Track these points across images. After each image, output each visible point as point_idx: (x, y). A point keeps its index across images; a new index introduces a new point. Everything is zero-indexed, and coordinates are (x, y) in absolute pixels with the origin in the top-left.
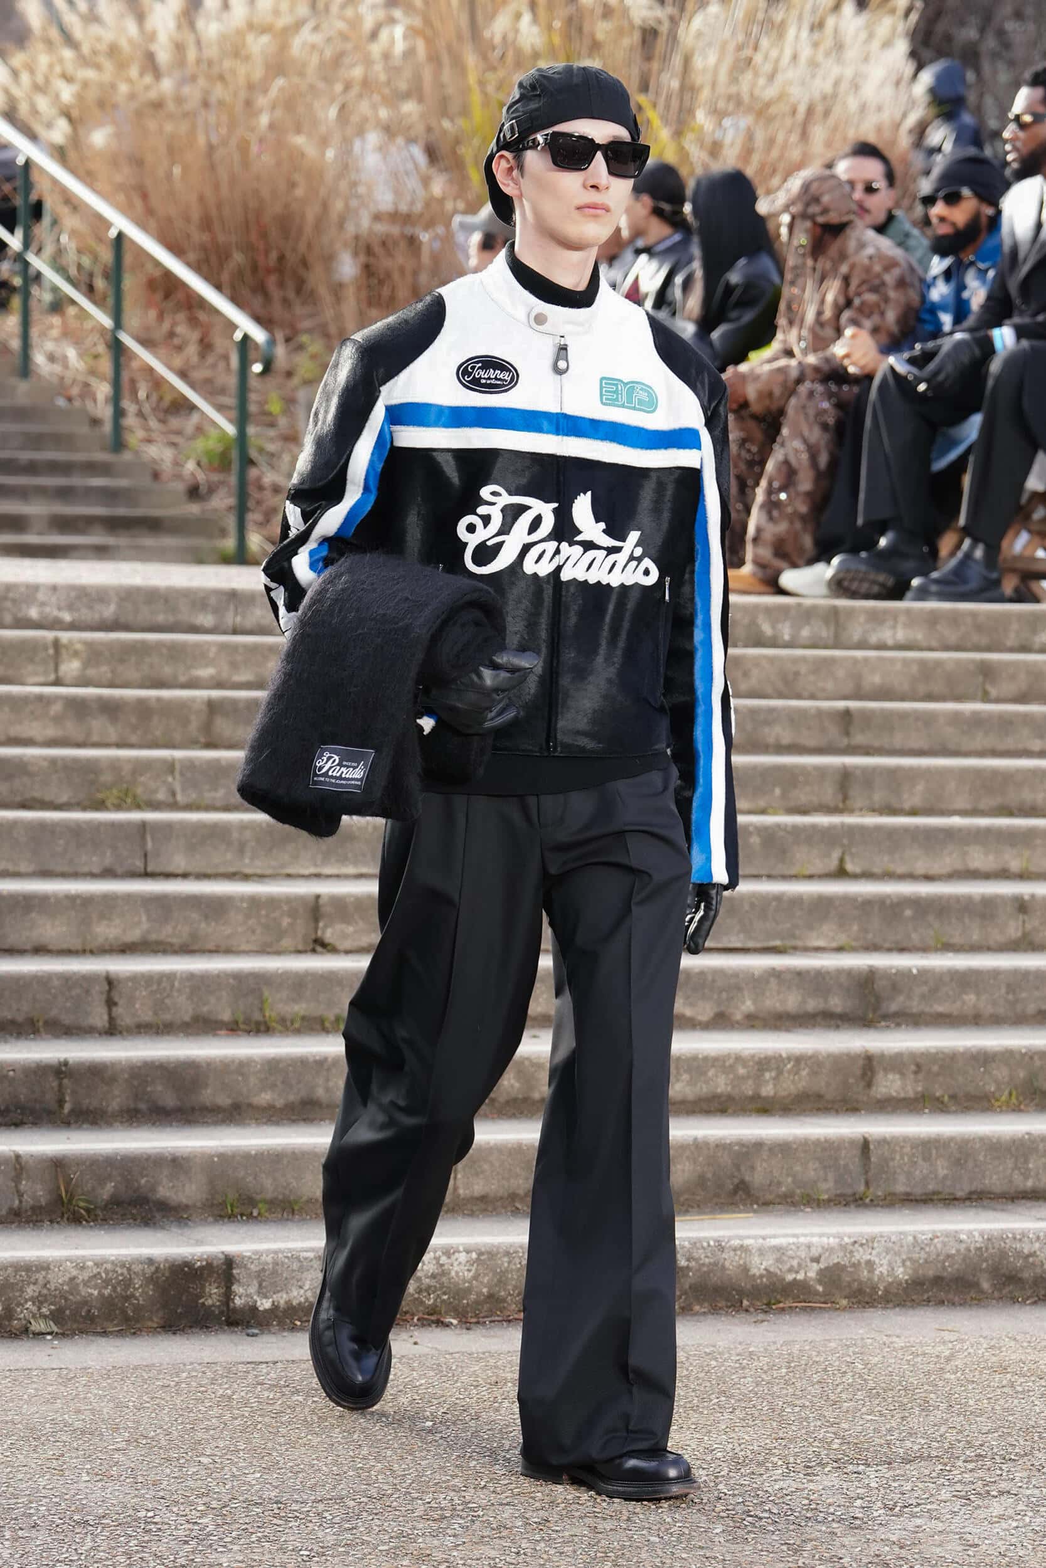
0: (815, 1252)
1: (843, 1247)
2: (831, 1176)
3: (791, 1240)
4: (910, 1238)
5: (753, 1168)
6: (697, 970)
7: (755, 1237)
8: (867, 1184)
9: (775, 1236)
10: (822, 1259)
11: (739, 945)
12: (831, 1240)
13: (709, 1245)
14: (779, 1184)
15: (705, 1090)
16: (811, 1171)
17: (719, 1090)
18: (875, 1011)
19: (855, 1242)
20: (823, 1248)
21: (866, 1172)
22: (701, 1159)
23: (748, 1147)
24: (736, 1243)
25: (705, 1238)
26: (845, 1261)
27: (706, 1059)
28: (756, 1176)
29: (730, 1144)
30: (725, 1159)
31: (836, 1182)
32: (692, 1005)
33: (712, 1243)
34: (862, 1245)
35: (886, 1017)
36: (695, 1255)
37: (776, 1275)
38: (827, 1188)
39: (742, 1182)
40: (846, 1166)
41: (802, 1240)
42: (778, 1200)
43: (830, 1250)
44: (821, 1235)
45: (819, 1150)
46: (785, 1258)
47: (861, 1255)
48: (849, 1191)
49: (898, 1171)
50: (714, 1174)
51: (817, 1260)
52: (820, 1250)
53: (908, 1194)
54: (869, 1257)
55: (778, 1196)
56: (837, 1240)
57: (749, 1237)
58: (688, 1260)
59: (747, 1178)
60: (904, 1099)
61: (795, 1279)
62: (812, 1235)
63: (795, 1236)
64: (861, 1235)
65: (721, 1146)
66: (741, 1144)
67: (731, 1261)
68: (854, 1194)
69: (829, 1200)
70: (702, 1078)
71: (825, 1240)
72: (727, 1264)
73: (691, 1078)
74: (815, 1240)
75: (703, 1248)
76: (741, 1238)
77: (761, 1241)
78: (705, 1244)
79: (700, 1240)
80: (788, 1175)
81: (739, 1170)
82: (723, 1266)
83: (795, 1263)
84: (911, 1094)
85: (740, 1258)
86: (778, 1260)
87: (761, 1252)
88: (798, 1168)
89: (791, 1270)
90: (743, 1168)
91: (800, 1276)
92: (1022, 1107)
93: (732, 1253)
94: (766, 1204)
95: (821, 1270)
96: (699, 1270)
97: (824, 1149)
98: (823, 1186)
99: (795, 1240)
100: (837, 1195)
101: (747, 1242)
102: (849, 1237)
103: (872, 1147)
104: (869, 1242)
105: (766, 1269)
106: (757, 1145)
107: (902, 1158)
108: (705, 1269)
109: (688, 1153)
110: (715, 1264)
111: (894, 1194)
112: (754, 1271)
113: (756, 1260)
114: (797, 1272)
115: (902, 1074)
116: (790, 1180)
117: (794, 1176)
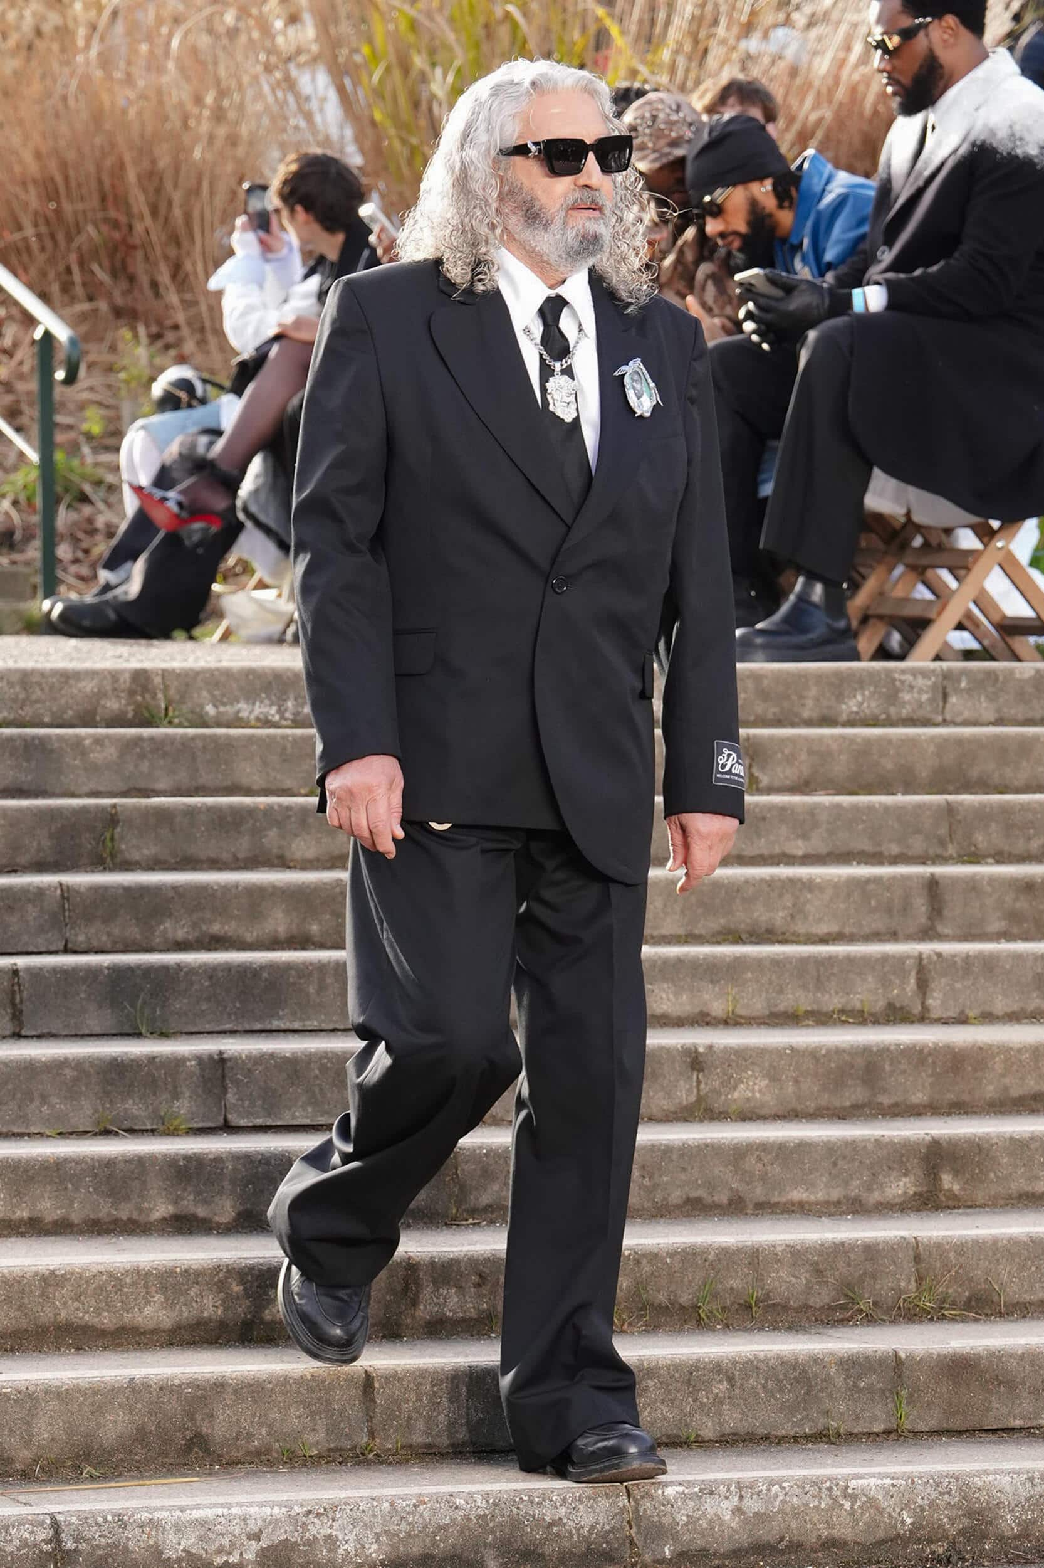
0: (253, 1527)
1: (292, 1519)
2: (321, 1425)
3: (220, 1511)
4: (386, 1505)
5: (211, 1416)
6: (211, 1157)
7: (169, 1509)
8: (372, 1434)
9: (198, 1507)
10: (264, 1535)
11: (307, 1121)
12: (276, 1510)
13: (105, 1521)
14: (249, 1436)
15: (186, 1315)
16: (294, 1419)
17: (206, 1314)
18: (459, 1203)
19: (310, 1512)
20: (264, 1521)
21: (370, 1419)
22: (139, 1406)
23: (205, 1389)
24: (144, 1516)
25: (100, 1512)
26: (296, 1538)
27: (186, 1272)
28: (217, 1427)
29: (180, 1386)
30: (173, 1406)
31: (328, 1433)
32: (206, 1202)
33: (109, 1518)
34: (318, 1515)
35: (473, 1212)
36: (87, 1534)
37: (200, 1558)
38: (316, 1439)
39: (198, 1434)
40: (342, 1411)
41: (235, 1511)
42: (248, 1459)
43: (275, 1523)
44: (261, 1505)
45: (303, 1390)
46: (211, 1535)
47: (318, 1529)
48: (348, 1444)
49: (415, 1416)
50: (158, 1426)
51: (257, 1537)
52: (260, 1523)
53: (429, 1446)
54: (329, 1531)
55: (248, 1453)
56: (284, 1510)
57: (162, 1509)
58: (76, 1541)
59: (204, 1430)
60: (464, 1320)
61: (226, 1561)
62: (251, 1504)
63: (222, 1506)
64: (318, 1502)
65: (166, 1388)
66: (194, 1384)
67: (136, 1541)
68: (353, 1448)
69: (320, 1456)
70: (182, 1299)
71: (268, 1510)
72: (131, 1545)
73: (167, 1300)
74: (253, 1510)
75: (97, 1524)
76: (148, 1509)
77: (178, 1513)
78: (100, 1520)
79: (92, 1513)
80: (261, 1425)
81: (192, 1419)
82: (126, 1547)
83: (226, 1541)
84: (473, 1313)
85: (149, 1536)
86: (201, 1539)
87: (178, 1528)
88: (274, 1415)
89: (220, 1551)
90: (198, 1418)
91: (234, 1559)
92: (625, 1327)
93: (138, 1531)
94: (234, 1463)
95: (262, 1549)
96: (91, 1554)
97: (310, 1389)
98: (311, 1438)
99: (226, 1511)
100: (330, 1450)
101: (157, 1515)
102: (302, 1506)
103: (377, 1385)
104: (330, 1511)
105: (184, 1550)
106: (219, 1386)
107: (419, 1399)
108: (101, 1552)
109: (121, 1399)
110: (115, 1546)
111: (411, 1446)
112: (168, 1553)
113: (172, 1538)
114: (230, 1554)
115: (460, 1288)
116: (264, 1431)
117: (270, 1426)
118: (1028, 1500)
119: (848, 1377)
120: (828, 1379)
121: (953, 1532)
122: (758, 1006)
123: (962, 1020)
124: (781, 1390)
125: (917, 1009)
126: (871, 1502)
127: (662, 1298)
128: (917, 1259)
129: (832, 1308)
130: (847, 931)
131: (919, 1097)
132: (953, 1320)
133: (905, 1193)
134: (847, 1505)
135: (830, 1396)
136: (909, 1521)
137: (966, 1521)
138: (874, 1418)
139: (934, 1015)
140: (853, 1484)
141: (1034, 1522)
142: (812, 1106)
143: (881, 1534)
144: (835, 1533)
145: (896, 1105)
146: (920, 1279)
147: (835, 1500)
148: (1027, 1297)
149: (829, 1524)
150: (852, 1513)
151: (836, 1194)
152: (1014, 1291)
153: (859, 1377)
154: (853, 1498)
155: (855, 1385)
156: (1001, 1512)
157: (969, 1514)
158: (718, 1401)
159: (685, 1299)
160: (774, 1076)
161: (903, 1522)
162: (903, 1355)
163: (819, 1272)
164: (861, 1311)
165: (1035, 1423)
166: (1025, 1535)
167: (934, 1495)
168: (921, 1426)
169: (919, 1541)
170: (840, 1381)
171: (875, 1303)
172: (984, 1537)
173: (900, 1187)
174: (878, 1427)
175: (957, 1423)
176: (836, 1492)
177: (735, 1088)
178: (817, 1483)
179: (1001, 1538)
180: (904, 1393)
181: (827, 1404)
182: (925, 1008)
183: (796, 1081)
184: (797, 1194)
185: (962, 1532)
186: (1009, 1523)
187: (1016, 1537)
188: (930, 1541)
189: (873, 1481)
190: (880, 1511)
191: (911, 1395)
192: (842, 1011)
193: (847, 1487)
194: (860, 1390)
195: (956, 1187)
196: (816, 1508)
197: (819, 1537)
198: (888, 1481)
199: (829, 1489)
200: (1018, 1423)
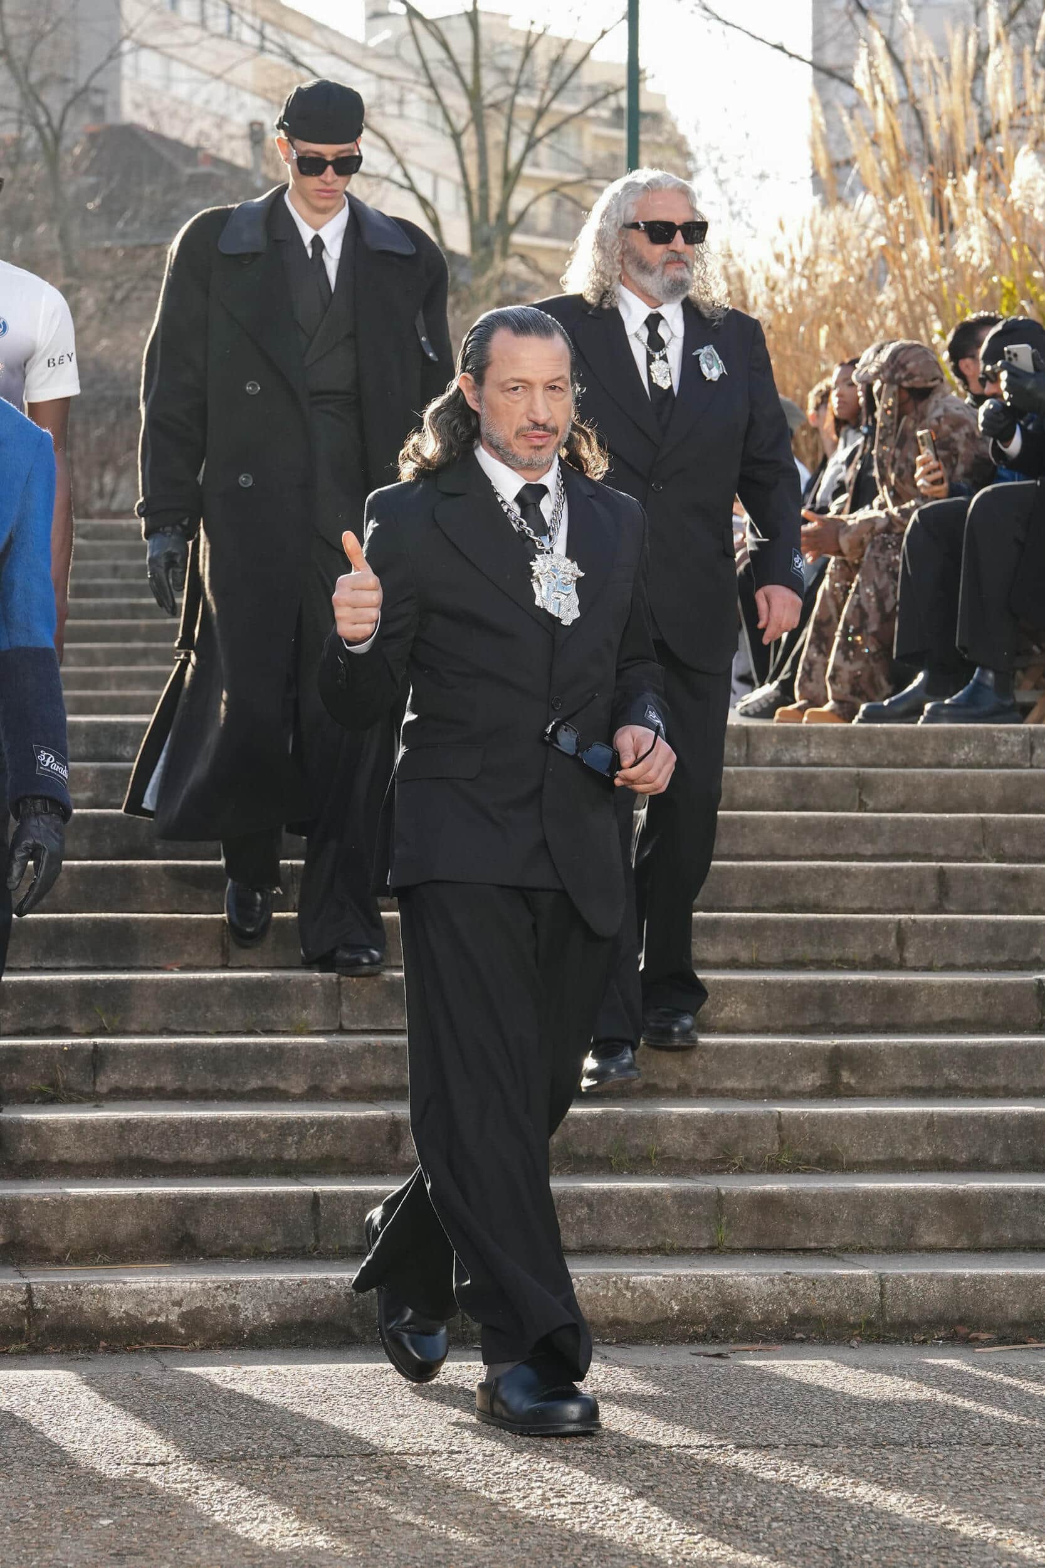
0: (176, 1297)
1: (206, 1292)
2: (279, 1230)
3: (153, 1285)
4: (277, 1285)
5: (198, 1222)
7: (115, 1282)
8: (317, 1238)
9: (136, 1282)
10: (184, 1303)
12: (194, 1285)
13: (67, 1289)
14: (226, 1237)
16: (260, 1225)
19: (219, 1287)
20: (184, 1292)
21: (316, 1227)
22: (143, 1213)
23: (193, 1202)
24: (96, 1286)
25: (64, 1282)
26: (208, 1305)
28: (198, 1229)
29: (172, 1199)
30: (169, 1214)
31: (285, 1236)
33: (70, 1287)
34: (225, 1290)
36: (52, 1298)
37: (136, 1318)
38: (276, 1240)
39: (185, 1235)
40: (295, 1220)
41: (163, 1284)
42: (225, 1253)
44: (184, 1281)
45: (267, 1205)
46: (146, 1302)
47: (225, 1300)
48: (298, 1245)
49: (349, 1225)
50: (156, 1228)
51: (179, 1304)
52: (182, 1294)
54: (234, 1301)
55: (225, 1249)
56: (200, 1285)
57: (108, 1282)
58: (45, 1303)
59: (189, 1231)
61: (156, 1322)
62: (176, 1280)
65: (165, 1201)
66: (182, 1198)
67: (89, 1304)
68: (303, 1248)
69: (276, 1253)
71: (187, 1285)
72: (85, 1307)
74: (177, 1285)
75: (61, 1291)
76: (100, 1282)
77: (121, 1285)
78: (63, 1288)
79: (58, 1284)
80: (235, 1229)
81: (184, 1223)
82: (81, 1309)
83: (156, 1306)
85: (99, 1301)
86: (139, 1304)
87: (121, 1296)
88: (244, 1222)
89: (152, 1313)
90: (188, 1222)
91: (162, 1319)
93: (91, 1297)
94: (212, 1256)
95: (183, 1313)
96: (56, 1313)
97: (272, 1205)
98: (271, 1239)
99: (157, 1285)
100: (285, 1248)
101: (107, 1286)
102: (213, 1282)
103: (322, 1202)
104: (233, 1287)
105: (125, 1312)
106: (204, 1202)
109: (131, 1206)
110: (73, 1307)
112: (114, 1314)
113: (115, 1303)
114: (158, 1315)
116: (237, 1233)
117: (242, 1230)
118: (769, 1296)
119: (680, 1207)
120: (665, 1208)
121: (710, 1317)
122: (776, 955)
123: (929, 969)
124: (629, 1215)
125: (897, 960)
126: (647, 1293)
127: (582, 1151)
128: (780, 1128)
129: (713, 1162)
130: (876, 906)
131: (862, 1020)
132: (804, 1172)
133: (813, 1084)
134: (629, 1295)
135: (667, 1220)
136: (677, 1308)
137: (721, 1310)
138: (700, 1238)
139: (909, 965)
140: (633, 1279)
141: (774, 1312)
142: (780, 1024)
143: (654, 1317)
144: (619, 1315)
145: (845, 1025)
146: (782, 1142)
147: (619, 1290)
148: (864, 1158)
149: (615, 1308)
150: (633, 1300)
151: (759, 1084)
152: (854, 1153)
153: (689, 1207)
154: (633, 1289)
155: (686, 1213)
156: (748, 1304)
157: (724, 1305)
158: (580, 1221)
159: (601, 1152)
160: (751, 1002)
161: (672, 1309)
162: (723, 1192)
163: (703, 1134)
164: (735, 1165)
165: (826, 1245)
166: (766, 1321)
167: (696, 1290)
168: (737, 1245)
169: (684, 1323)
170: (674, 1210)
171: (747, 1159)
172: (735, 1321)
173: (810, 1080)
174: (704, 1244)
175: (766, 1243)
176: (620, 1285)
177: (722, 1010)
178: (606, 1278)
179: (748, 1323)
180: (724, 1219)
181: (665, 1226)
182: (903, 959)
183: (768, 1006)
184: (729, 1084)
185: (717, 1318)
186: (754, 1312)
187: (762, 1322)
188: (693, 1323)
189: (649, 1277)
190: (654, 1300)
191: (729, 1222)
192: (840, 960)
193: (629, 1281)
194: (689, 1217)
195: (853, 1081)
196: (605, 1296)
197: (607, 1317)
198: (660, 1278)
199: (615, 1282)
200: (813, 1245)
